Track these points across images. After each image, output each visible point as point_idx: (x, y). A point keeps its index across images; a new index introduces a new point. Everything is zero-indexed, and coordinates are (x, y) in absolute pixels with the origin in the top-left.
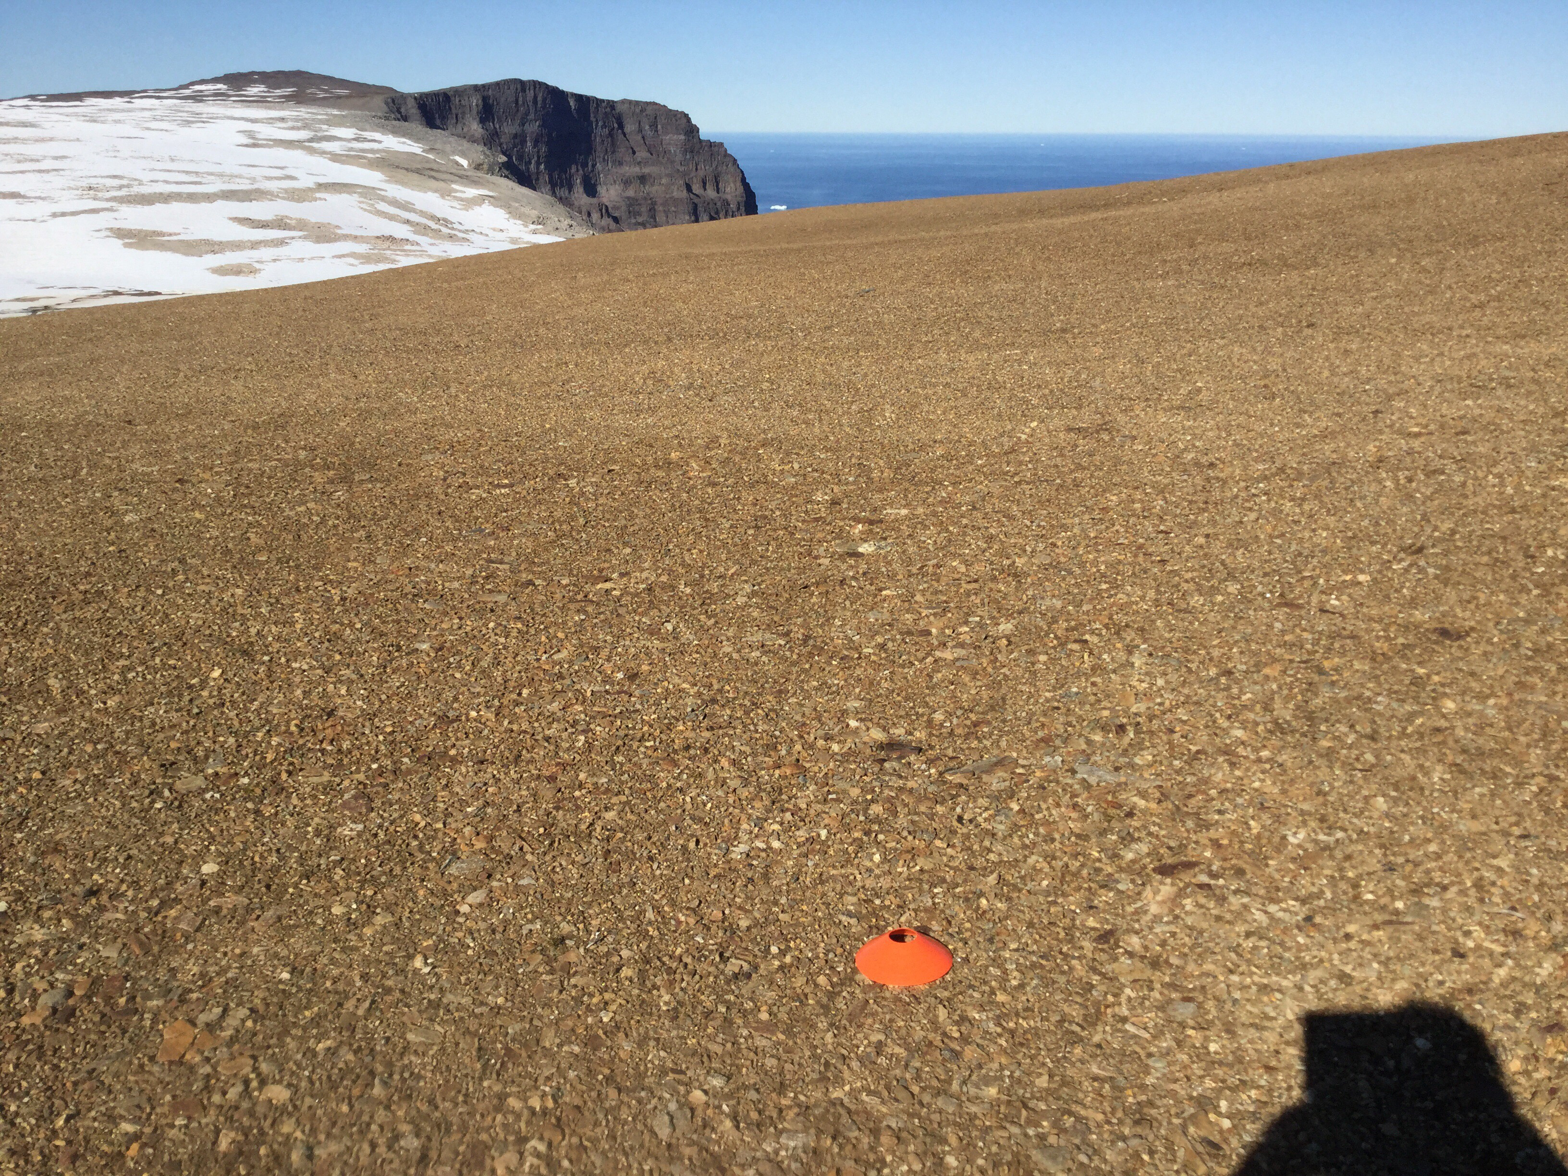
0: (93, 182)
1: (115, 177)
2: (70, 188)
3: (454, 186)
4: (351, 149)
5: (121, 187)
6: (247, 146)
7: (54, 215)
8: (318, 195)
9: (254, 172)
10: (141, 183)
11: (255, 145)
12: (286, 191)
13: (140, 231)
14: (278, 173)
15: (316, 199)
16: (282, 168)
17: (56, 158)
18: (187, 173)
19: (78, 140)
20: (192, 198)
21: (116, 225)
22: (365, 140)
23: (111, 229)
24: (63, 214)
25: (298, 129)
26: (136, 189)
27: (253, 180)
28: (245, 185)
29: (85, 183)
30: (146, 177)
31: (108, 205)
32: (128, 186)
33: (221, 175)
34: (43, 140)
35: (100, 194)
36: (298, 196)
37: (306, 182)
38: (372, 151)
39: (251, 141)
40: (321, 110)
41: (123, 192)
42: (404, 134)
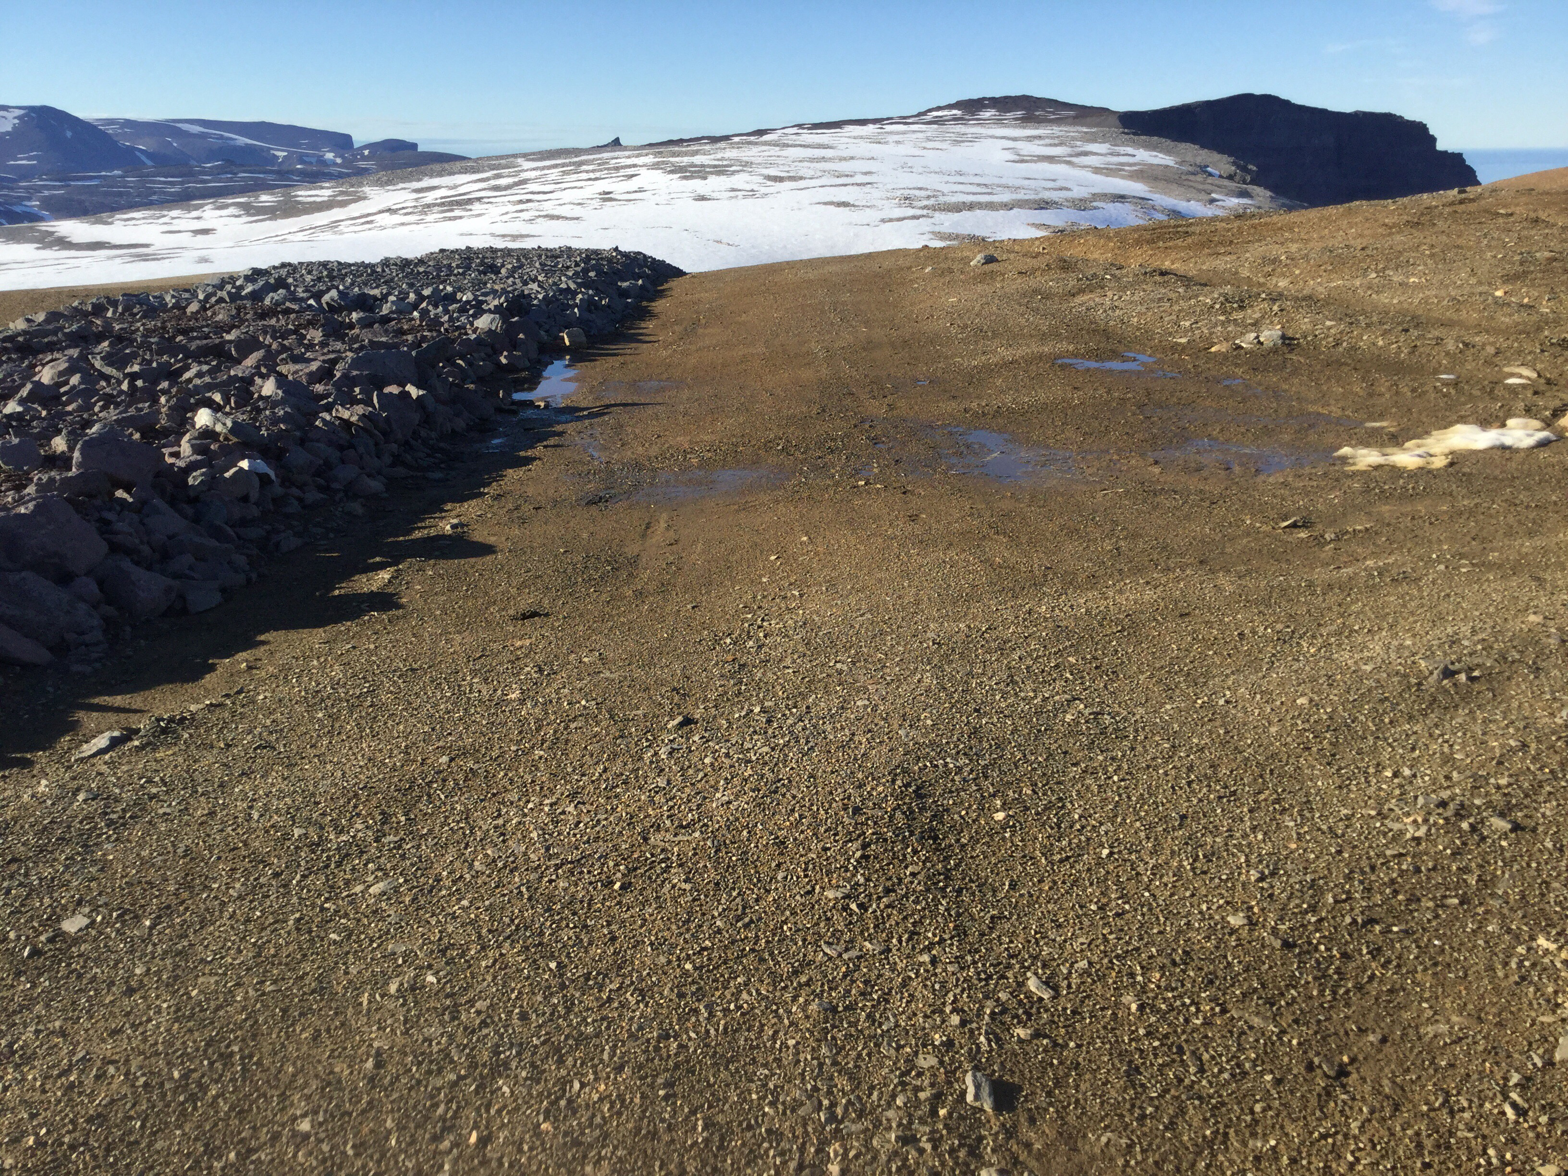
0: (906, 192)
1: (920, 189)
2: (888, 199)
3: (1215, 196)
4: (1110, 163)
5: (928, 197)
6: (1014, 161)
7: (883, 221)
8: (1097, 205)
9: (1033, 184)
10: (944, 194)
11: (1022, 161)
12: (1067, 200)
14: (1051, 185)
15: (1095, 208)
16: (1054, 180)
17: (866, 173)
18: (979, 185)
19: (873, 158)
20: (991, 206)
21: (937, 229)
22: (1119, 155)
23: (933, 233)
24: (891, 220)
25: (1055, 145)
26: (942, 199)
27: (1036, 190)
28: (1031, 196)
29: (899, 193)
30: (946, 188)
31: (925, 212)
32: (935, 196)
33: (1007, 187)
34: (845, 159)
35: (915, 203)
36: (1080, 205)
37: (1080, 193)
38: (1130, 165)
39: (1017, 158)
40: (1071, 129)
41: (931, 202)
42: (1154, 148)
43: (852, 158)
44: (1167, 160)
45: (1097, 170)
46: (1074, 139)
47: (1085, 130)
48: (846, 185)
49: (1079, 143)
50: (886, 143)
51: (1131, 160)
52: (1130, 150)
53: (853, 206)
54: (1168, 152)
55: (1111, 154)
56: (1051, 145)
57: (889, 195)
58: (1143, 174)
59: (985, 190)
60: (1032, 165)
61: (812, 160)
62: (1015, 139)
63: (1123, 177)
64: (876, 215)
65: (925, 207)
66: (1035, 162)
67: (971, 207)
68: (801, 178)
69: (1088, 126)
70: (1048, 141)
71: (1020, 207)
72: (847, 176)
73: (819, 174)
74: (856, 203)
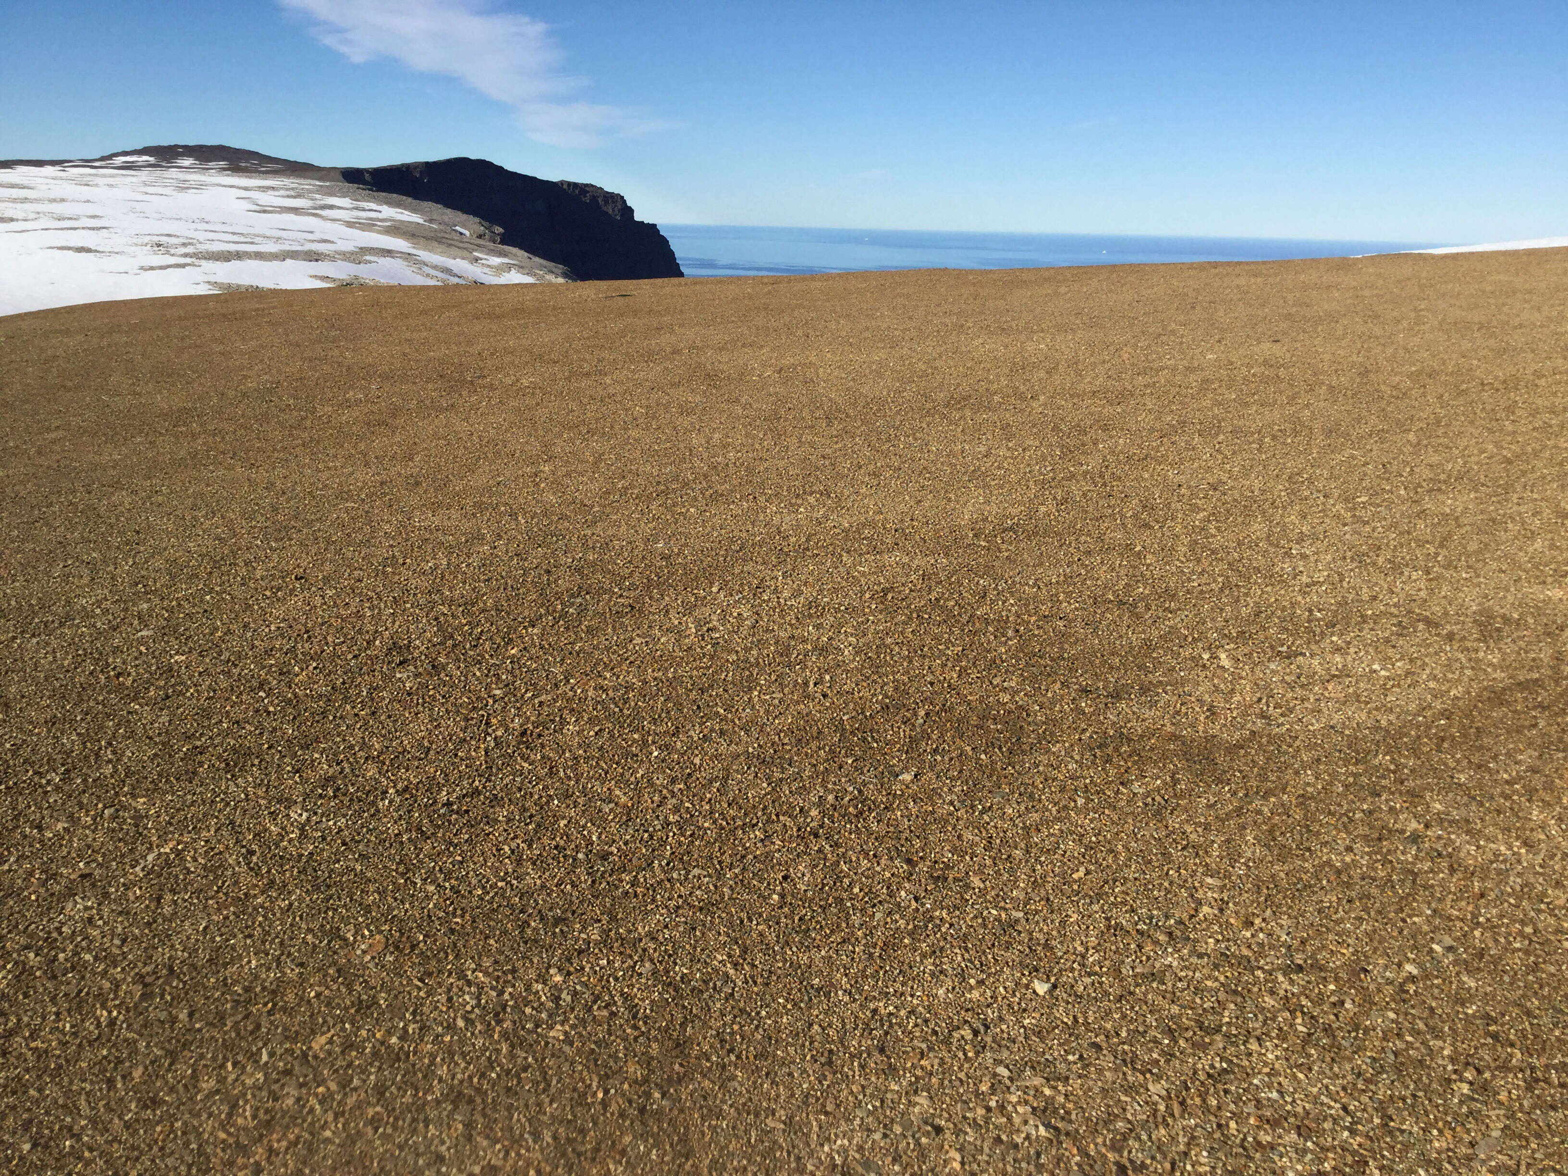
0: (155, 238)
1: (170, 235)
2: (137, 245)
3: (475, 254)
4: (359, 218)
5: (184, 245)
7: (142, 269)
8: (368, 258)
9: (291, 235)
10: (200, 242)
11: (265, 212)
12: (337, 253)
14: (312, 237)
16: (312, 232)
20: (261, 256)
22: (364, 210)
25: (294, 197)
26: (201, 247)
27: (298, 242)
28: (297, 248)
30: (201, 236)
32: (191, 244)
33: (266, 237)
36: (352, 258)
37: (345, 246)
38: (378, 220)
42: (398, 205)
43: (63, 200)
44: (416, 218)
45: (350, 224)
46: (310, 191)
47: (318, 183)
49: (318, 196)
50: (96, 185)
51: (380, 216)
52: (373, 206)
53: (96, 251)
54: (414, 210)
55: (357, 208)
56: (288, 196)
57: (135, 241)
58: (396, 229)
59: (242, 239)
60: (277, 215)
61: (15, 200)
62: (246, 189)
63: (379, 232)
65: (186, 255)
66: (279, 213)
67: (239, 256)
68: (12, 220)
69: (319, 179)
70: (282, 192)
71: (292, 258)
72: (70, 219)
73: (33, 216)
74: (98, 249)
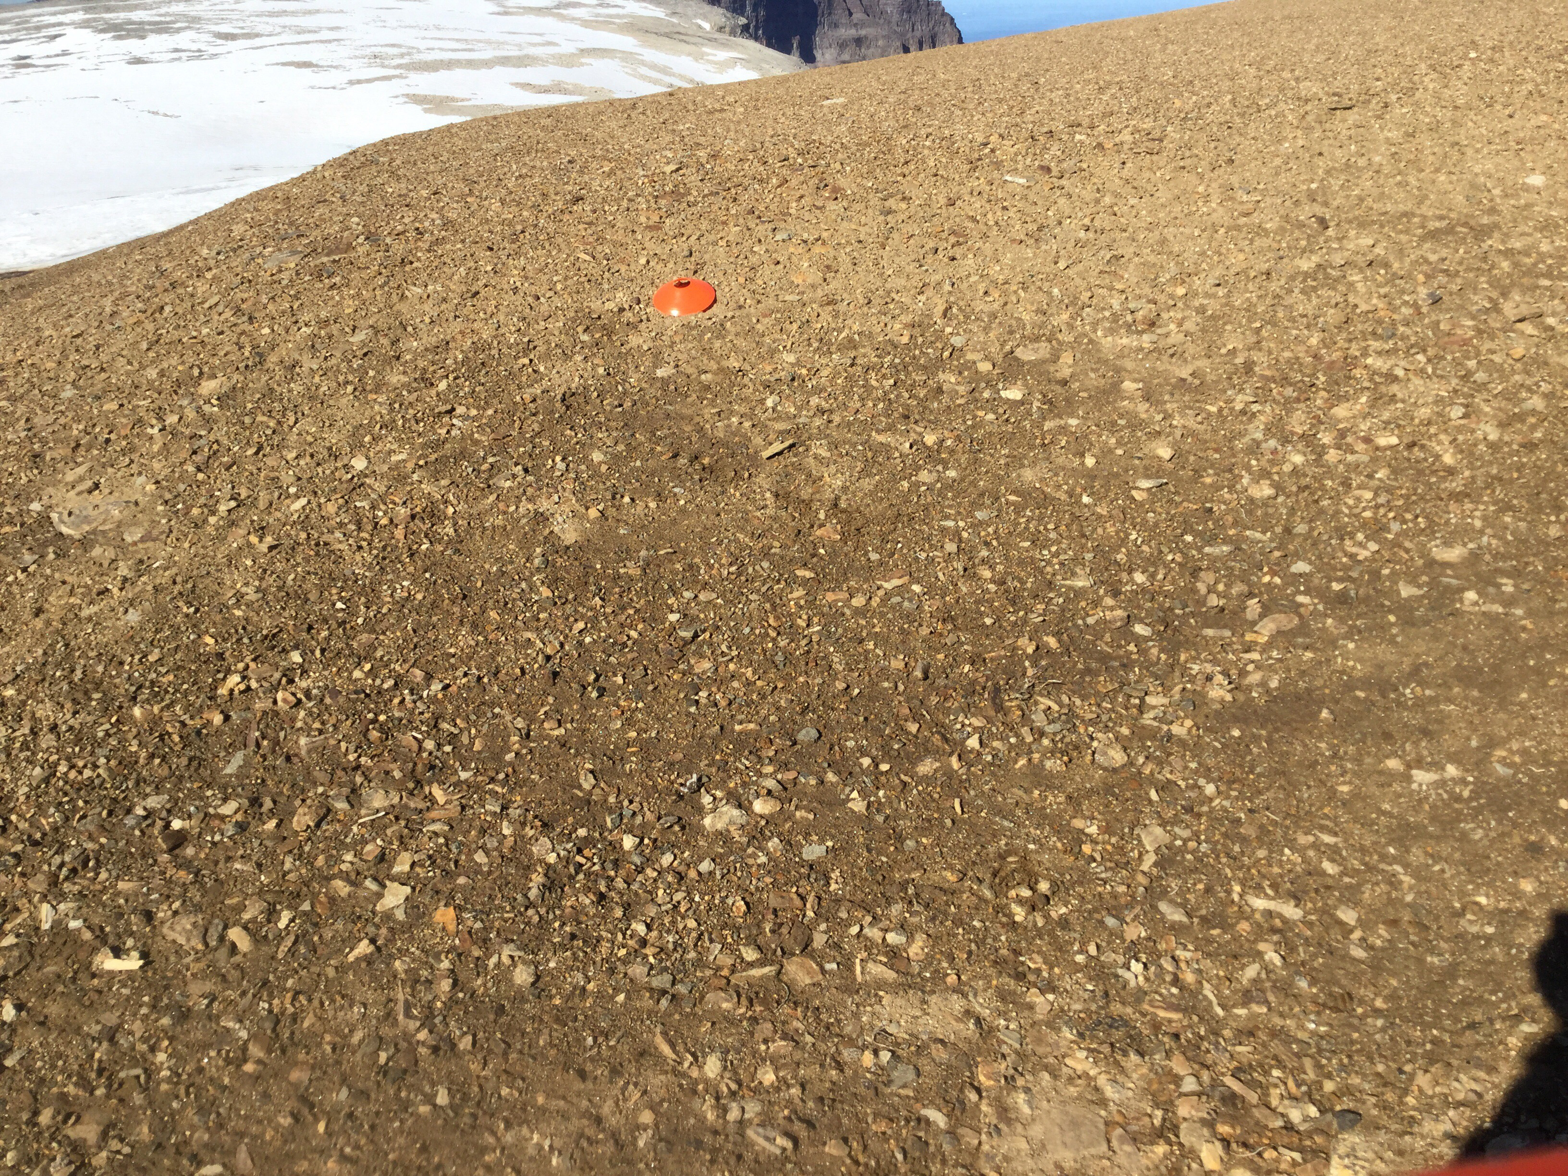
0: (377, 50)
1: (393, 45)
2: (356, 57)
3: (705, 49)
4: (598, 15)
5: (402, 55)
8: (583, 60)
9: (518, 39)
10: (419, 51)
12: (553, 56)
13: (434, 97)
14: (538, 39)
15: (582, 65)
16: (540, 35)
18: (458, 40)
21: (411, 91)
23: (407, 95)
24: (359, 82)
26: (417, 57)
27: (519, 46)
28: (514, 52)
29: (368, 51)
31: (397, 72)
32: (409, 54)
33: (489, 42)
35: (386, 62)
36: (567, 61)
37: (567, 48)
38: (618, 16)
41: (406, 60)
44: (659, 12)
45: (585, 23)
48: (307, 43)
53: (317, 66)
54: (659, 4)
57: (357, 53)
59: (464, 46)
61: (272, 14)
64: (345, 77)
65: (399, 66)
67: (449, 65)
68: (257, 35)
73: (278, 30)
74: (321, 63)
